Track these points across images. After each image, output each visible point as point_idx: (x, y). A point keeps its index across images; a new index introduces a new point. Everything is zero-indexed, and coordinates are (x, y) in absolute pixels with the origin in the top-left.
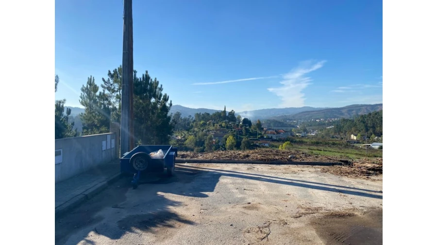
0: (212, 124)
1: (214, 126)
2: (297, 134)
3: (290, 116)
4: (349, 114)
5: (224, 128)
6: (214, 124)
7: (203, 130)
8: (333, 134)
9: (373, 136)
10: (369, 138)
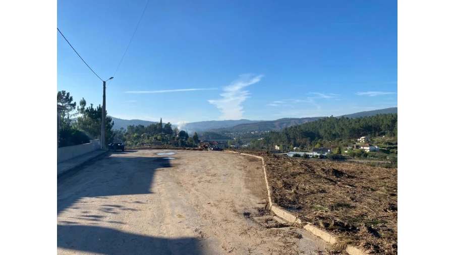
0: (146, 137)
1: (148, 139)
2: (231, 146)
3: (227, 128)
4: (280, 127)
5: (160, 140)
6: (148, 137)
7: (137, 143)
8: (263, 144)
9: (291, 146)
10: (288, 148)
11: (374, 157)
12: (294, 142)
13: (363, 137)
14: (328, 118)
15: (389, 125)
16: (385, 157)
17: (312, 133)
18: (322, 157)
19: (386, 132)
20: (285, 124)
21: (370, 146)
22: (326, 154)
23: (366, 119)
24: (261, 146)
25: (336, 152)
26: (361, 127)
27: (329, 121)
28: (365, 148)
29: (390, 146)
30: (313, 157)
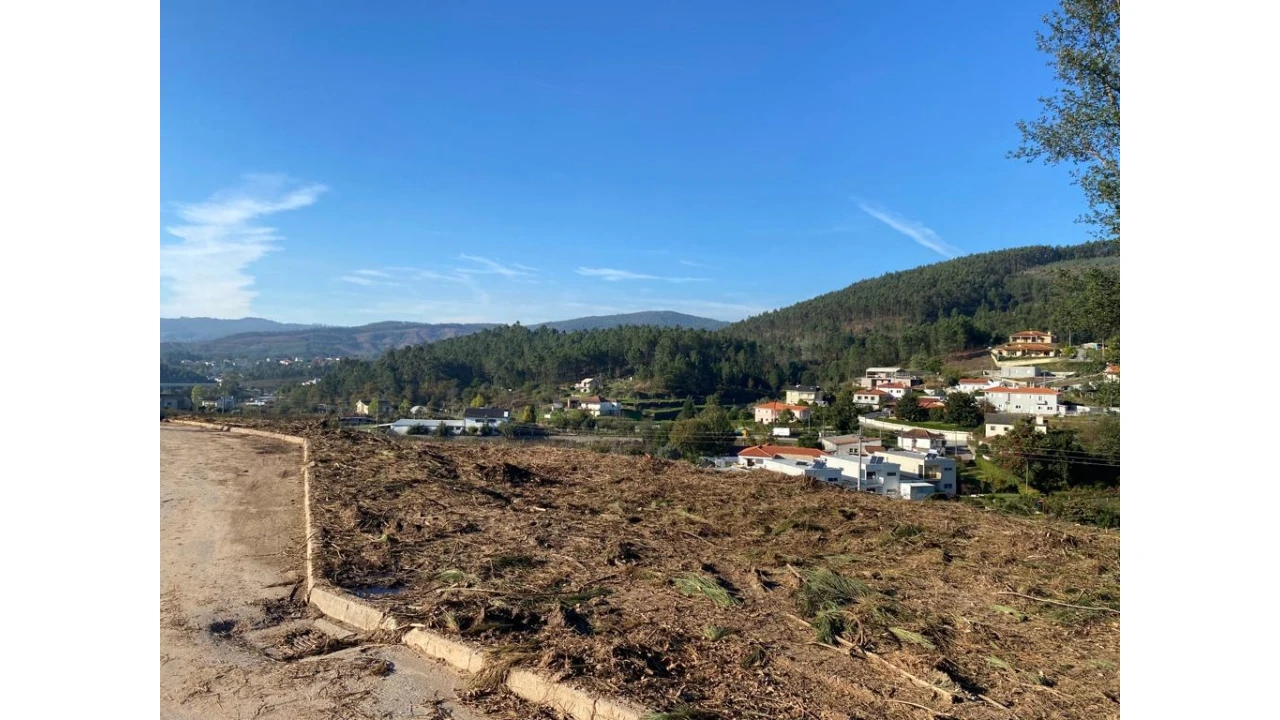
2: (205, 404)
3: (190, 344)
4: (375, 346)
8: (317, 399)
9: (405, 404)
10: (396, 408)
11: (609, 427)
12: (414, 392)
13: (587, 380)
14: (507, 327)
15: (642, 353)
16: (632, 429)
17: (463, 367)
18: (487, 432)
19: (636, 367)
20: (388, 340)
21: (602, 400)
22: (497, 423)
23: (596, 335)
24: (310, 404)
25: (522, 416)
26: (583, 354)
27: (508, 335)
28: (591, 406)
29: (642, 401)
30: (464, 433)
